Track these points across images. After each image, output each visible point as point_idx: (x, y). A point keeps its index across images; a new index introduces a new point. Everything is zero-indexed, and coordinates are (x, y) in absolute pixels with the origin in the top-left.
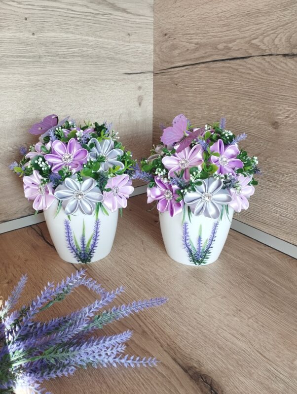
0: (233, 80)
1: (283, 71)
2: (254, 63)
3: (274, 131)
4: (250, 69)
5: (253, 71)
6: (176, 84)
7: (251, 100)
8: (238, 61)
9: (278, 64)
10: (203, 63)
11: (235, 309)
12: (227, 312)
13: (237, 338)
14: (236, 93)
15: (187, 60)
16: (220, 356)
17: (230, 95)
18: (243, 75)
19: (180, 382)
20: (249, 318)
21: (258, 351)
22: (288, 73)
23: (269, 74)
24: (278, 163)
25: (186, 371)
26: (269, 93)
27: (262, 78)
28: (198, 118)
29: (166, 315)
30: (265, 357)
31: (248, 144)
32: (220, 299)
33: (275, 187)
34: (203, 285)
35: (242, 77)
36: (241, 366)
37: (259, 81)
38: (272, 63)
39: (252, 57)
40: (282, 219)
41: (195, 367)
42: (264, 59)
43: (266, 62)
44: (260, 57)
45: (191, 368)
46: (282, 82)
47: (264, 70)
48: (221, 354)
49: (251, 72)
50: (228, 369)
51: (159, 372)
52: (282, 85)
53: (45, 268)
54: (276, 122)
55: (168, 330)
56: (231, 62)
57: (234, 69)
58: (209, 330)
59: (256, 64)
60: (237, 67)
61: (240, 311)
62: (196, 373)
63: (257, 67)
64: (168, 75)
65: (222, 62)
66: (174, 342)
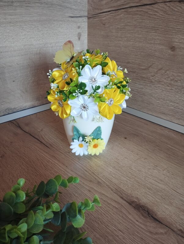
0: (144, 20)
1: (179, 12)
2: (159, 7)
3: (172, 53)
4: (156, 12)
5: (158, 13)
6: (104, 24)
7: (156, 33)
8: (148, 7)
9: (175, 8)
10: (123, 9)
11: (153, 165)
12: (149, 167)
13: (158, 182)
14: (147, 28)
15: (112, 7)
16: (150, 194)
17: (142, 30)
18: (151, 16)
19: (128, 211)
20: (163, 170)
21: (173, 190)
22: (182, 13)
23: (169, 15)
24: (174, 74)
25: (130, 204)
26: (169, 27)
27: (164, 18)
28: (119, 47)
29: (111, 172)
30: (177, 192)
31: (154, 63)
32: (143, 160)
33: (171, 89)
34: (131, 152)
35: (150, 17)
36: (164, 199)
37: (162, 19)
38: (171, 7)
39: (158, 4)
40: (176, 110)
41: (136, 202)
42: (166, 5)
43: (167, 6)
44: (163, 3)
45: (133, 202)
46: (178, 20)
47: (166, 12)
48: (150, 193)
49: (156, 14)
50: (156, 201)
51: (113, 206)
52: (178, 22)
53: (26, 147)
54: (174, 47)
55: (114, 180)
56: (143, 7)
57: (145, 12)
58: (140, 179)
59: (160, 8)
60: (146, 11)
61: (157, 166)
62: (137, 205)
63: (161, 10)
64: (98, 18)
65: (136, 7)
66: (119, 187)
